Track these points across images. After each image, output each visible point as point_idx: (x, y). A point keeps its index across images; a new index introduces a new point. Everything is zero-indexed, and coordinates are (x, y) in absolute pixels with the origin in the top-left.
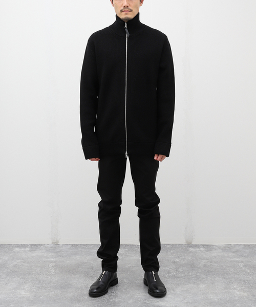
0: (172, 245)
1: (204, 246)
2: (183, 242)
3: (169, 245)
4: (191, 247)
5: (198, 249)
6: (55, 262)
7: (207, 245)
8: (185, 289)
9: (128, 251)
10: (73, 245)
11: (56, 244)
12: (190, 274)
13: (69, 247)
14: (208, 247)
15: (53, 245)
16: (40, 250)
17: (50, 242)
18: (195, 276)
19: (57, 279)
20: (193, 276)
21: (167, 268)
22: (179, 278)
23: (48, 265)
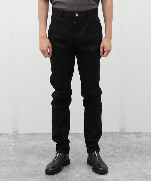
0: (109, 133)
1: (134, 133)
2: (118, 130)
3: (106, 133)
4: (124, 134)
5: (129, 136)
6: (14, 146)
7: (137, 133)
8: (122, 165)
9: (74, 137)
10: (30, 134)
11: (16, 133)
12: (125, 154)
13: (26, 135)
14: (138, 134)
15: (13, 134)
16: (3, 137)
17: (11, 131)
18: (129, 155)
19: (15, 159)
20: (128, 155)
21: (106, 150)
22: (116, 157)
23: (9, 148)
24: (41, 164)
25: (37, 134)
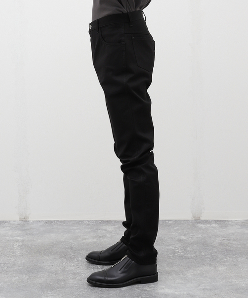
0: (175, 221)
1: (216, 222)
2: (189, 217)
3: (171, 220)
4: (200, 223)
5: (208, 225)
6: (22, 241)
7: (220, 221)
8: (199, 272)
10: (46, 222)
11: (25, 221)
12: (203, 254)
13: (42, 224)
14: (222, 223)
15: (20, 222)
16: (4, 227)
17: (17, 218)
18: (210, 256)
19: (23, 261)
20: (207, 256)
21: (171, 247)
22: (188, 258)
23: (13, 245)
24: (66, 270)
25: (59, 223)
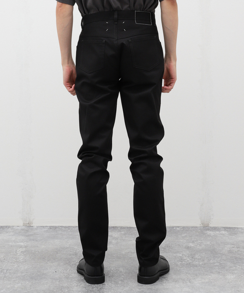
0: (183, 227)
1: (226, 228)
2: (198, 224)
3: (178, 227)
4: (208, 230)
5: (218, 232)
6: (26, 247)
7: (230, 228)
8: (207, 280)
9: (125, 234)
10: (51, 227)
11: (28, 226)
12: (211, 261)
13: (46, 230)
14: (231, 230)
15: (24, 227)
16: (7, 232)
17: (21, 223)
18: (218, 264)
19: (26, 268)
20: (215, 264)
21: (179, 255)
22: (196, 266)
23: (16, 251)
24: (70, 276)
25: (63, 229)
